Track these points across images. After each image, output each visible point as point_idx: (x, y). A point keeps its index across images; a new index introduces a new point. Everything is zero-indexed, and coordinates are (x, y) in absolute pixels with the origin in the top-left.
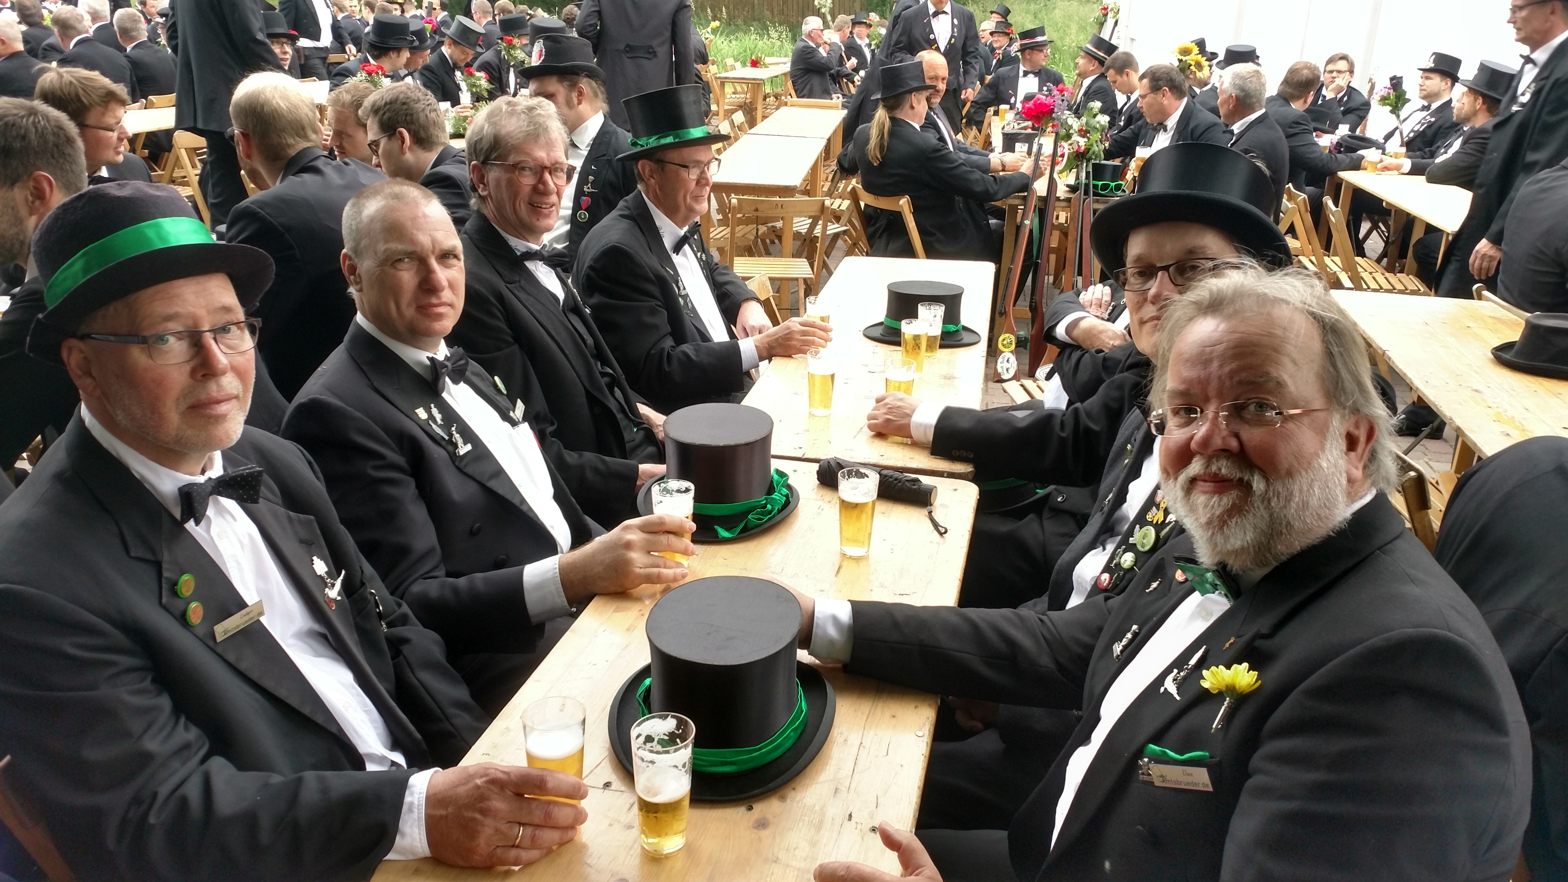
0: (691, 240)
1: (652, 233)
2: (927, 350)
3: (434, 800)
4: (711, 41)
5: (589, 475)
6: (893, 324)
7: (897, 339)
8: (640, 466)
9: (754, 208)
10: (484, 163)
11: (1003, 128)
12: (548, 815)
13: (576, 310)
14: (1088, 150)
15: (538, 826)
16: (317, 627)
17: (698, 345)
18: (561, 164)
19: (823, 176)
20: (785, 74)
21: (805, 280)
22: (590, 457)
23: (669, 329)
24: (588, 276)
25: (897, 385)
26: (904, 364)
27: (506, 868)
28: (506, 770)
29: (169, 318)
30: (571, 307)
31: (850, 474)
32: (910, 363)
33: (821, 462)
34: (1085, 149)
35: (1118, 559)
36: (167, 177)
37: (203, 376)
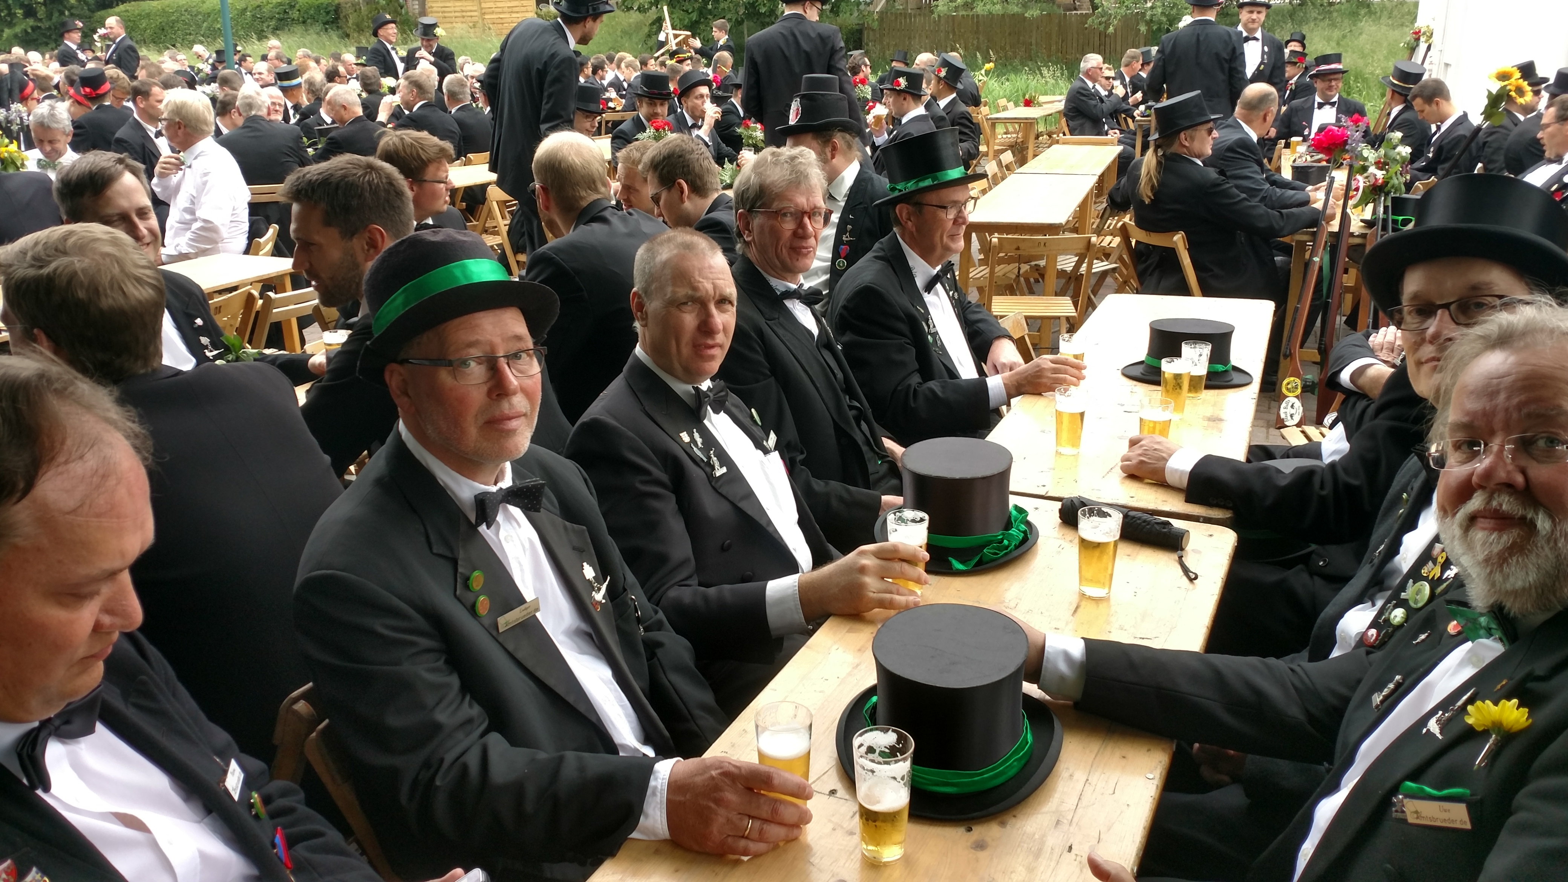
0: (944, 279)
1: (905, 273)
2: (1190, 391)
3: (675, 786)
4: (985, 82)
5: (834, 503)
6: (1153, 362)
7: (1155, 378)
8: (883, 497)
9: (1015, 247)
10: (750, 211)
11: (1294, 161)
12: (775, 811)
13: (829, 346)
14: (1386, 183)
15: (765, 821)
16: (584, 626)
17: (946, 382)
18: (819, 208)
19: (1094, 213)
20: (1059, 112)
21: (1068, 318)
22: (836, 486)
23: (917, 366)
24: (841, 316)
25: (1151, 425)
26: (1162, 402)
27: (736, 857)
28: (738, 764)
29: (471, 345)
30: (825, 343)
31: (1091, 512)
32: (1167, 403)
33: (1064, 501)
34: (1384, 182)
35: (1387, 614)
36: (480, 228)
37: (498, 395)
